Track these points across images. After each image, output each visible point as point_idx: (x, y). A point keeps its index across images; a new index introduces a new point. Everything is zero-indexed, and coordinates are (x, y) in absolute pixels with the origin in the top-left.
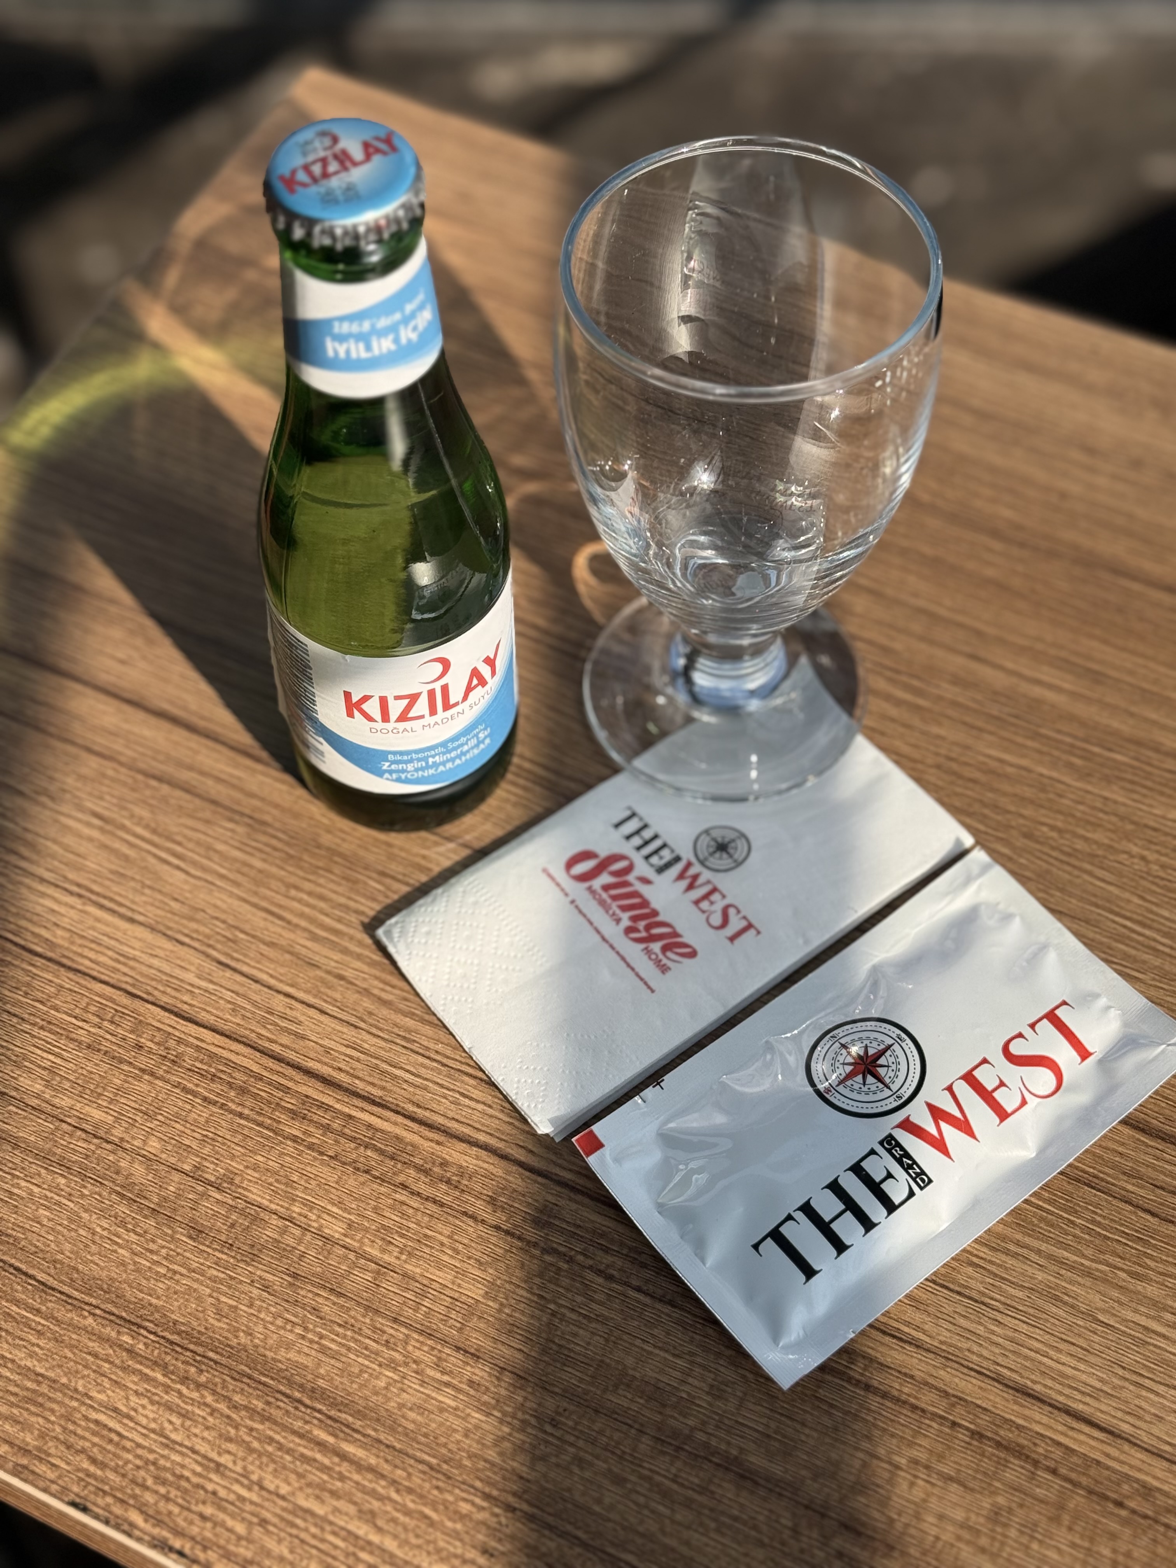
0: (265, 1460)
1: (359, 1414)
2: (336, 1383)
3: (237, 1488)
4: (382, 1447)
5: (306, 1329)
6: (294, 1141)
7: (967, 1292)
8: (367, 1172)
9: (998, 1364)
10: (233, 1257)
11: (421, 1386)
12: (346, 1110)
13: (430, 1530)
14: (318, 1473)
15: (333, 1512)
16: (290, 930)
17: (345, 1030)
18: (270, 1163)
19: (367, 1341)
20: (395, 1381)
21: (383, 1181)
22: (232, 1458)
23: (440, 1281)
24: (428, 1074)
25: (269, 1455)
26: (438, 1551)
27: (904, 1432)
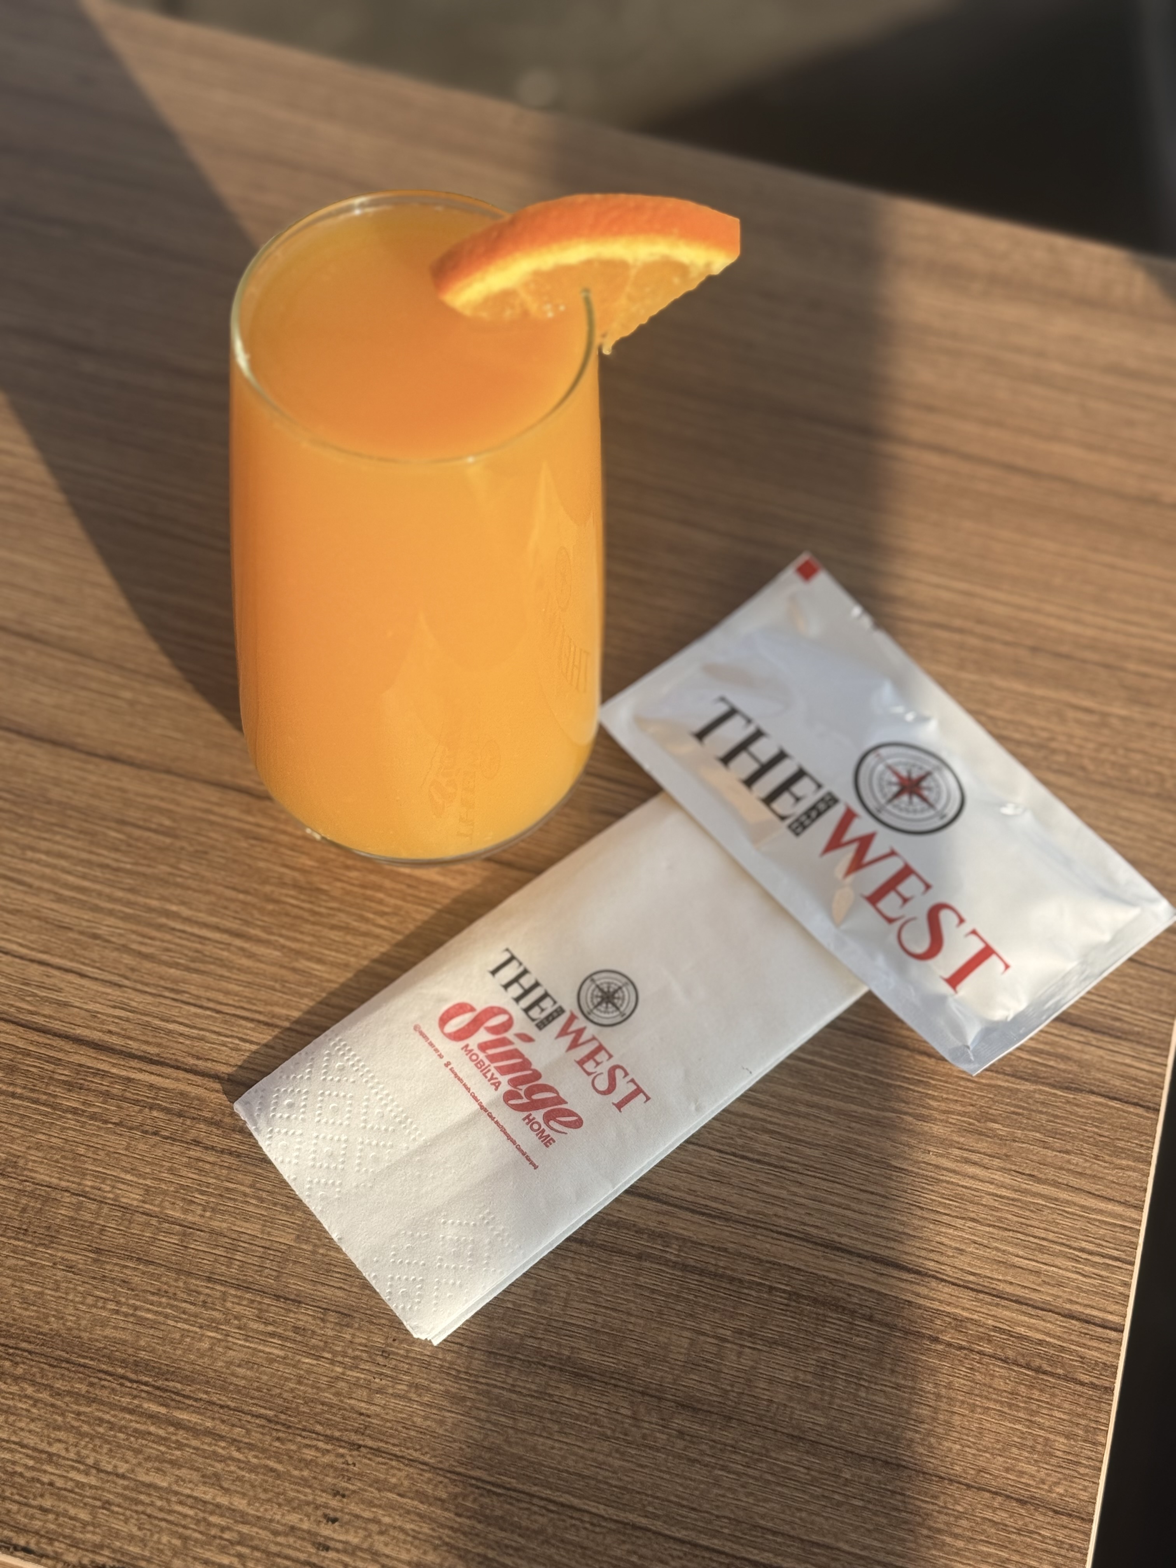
0: (98, 1442)
1: (188, 1380)
2: (160, 1353)
3: (73, 1474)
4: (216, 1409)
5: (118, 1303)
6: (75, 1114)
7: (766, 1159)
8: (155, 1134)
9: (805, 1224)
10: (30, 1242)
11: (246, 1340)
12: (124, 1073)
13: (278, 1482)
14: (155, 1446)
15: (176, 1482)
16: (33, 894)
17: (109, 991)
18: (53, 1140)
19: (184, 1305)
20: (219, 1340)
21: (174, 1140)
22: (64, 1445)
23: (249, 1232)
24: (203, 1023)
25: (102, 1437)
26: (289, 1501)
27: (725, 1305)
